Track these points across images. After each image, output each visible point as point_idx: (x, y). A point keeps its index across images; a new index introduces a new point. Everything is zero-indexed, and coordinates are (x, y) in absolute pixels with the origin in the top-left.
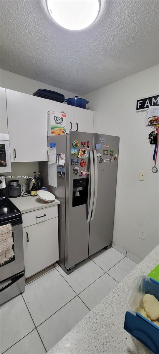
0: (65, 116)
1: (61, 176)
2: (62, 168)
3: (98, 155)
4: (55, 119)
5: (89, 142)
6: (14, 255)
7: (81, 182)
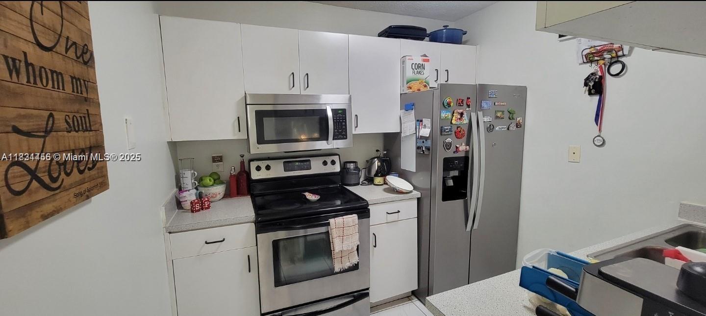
0: (428, 61)
1: (424, 152)
2: (424, 140)
3: (485, 119)
4: (414, 68)
5: (469, 98)
6: (358, 261)
7: (456, 163)
